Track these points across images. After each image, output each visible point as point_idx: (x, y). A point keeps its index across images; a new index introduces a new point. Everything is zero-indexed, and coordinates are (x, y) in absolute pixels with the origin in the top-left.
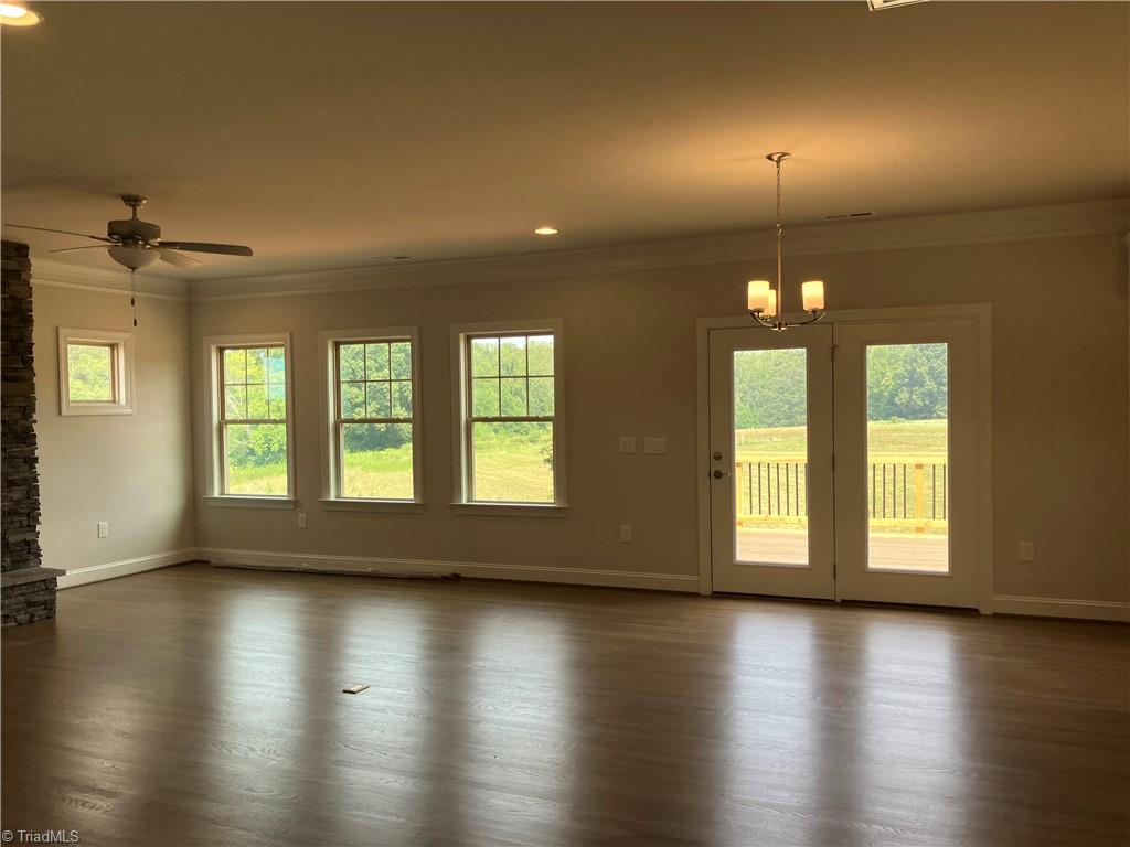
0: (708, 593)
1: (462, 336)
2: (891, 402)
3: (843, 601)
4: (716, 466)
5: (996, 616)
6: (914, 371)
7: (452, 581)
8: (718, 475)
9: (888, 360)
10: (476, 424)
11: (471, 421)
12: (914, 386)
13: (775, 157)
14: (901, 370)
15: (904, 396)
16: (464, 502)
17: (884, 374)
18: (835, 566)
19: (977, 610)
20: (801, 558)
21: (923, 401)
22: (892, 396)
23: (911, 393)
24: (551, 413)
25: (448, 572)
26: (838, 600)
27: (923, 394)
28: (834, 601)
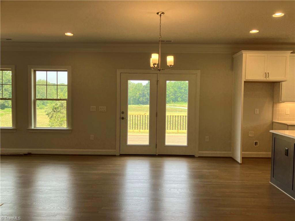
0: (119, 154)
1: (32, 70)
2: (138, 100)
3: (158, 155)
4: (122, 115)
5: (199, 157)
6: (144, 93)
7: (28, 155)
8: (123, 118)
9: (138, 90)
10: (38, 101)
11: (35, 100)
12: (144, 97)
13: (160, 14)
14: (141, 93)
15: (141, 99)
16: (33, 128)
17: (136, 93)
18: (156, 144)
19: (194, 156)
20: (147, 143)
21: (146, 100)
22: (139, 99)
23: (143, 98)
24: (66, 98)
25: (26, 152)
26: (157, 155)
27: (146, 98)
28: (156, 155)
